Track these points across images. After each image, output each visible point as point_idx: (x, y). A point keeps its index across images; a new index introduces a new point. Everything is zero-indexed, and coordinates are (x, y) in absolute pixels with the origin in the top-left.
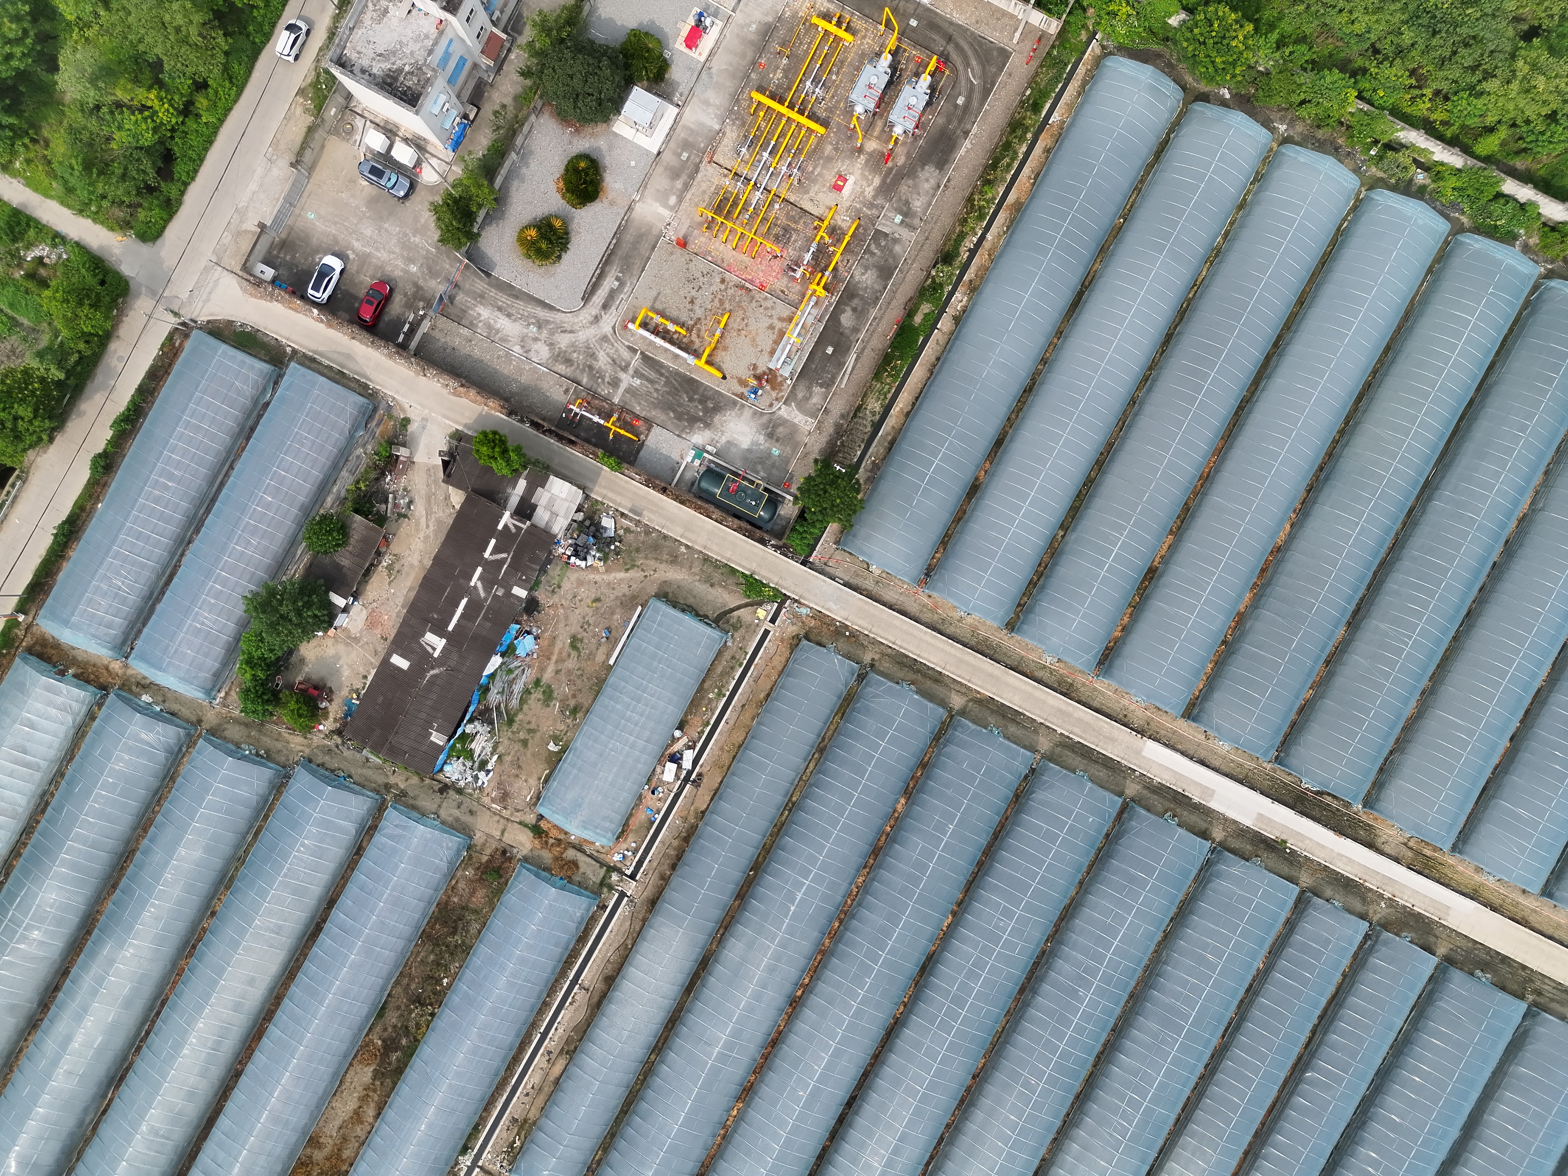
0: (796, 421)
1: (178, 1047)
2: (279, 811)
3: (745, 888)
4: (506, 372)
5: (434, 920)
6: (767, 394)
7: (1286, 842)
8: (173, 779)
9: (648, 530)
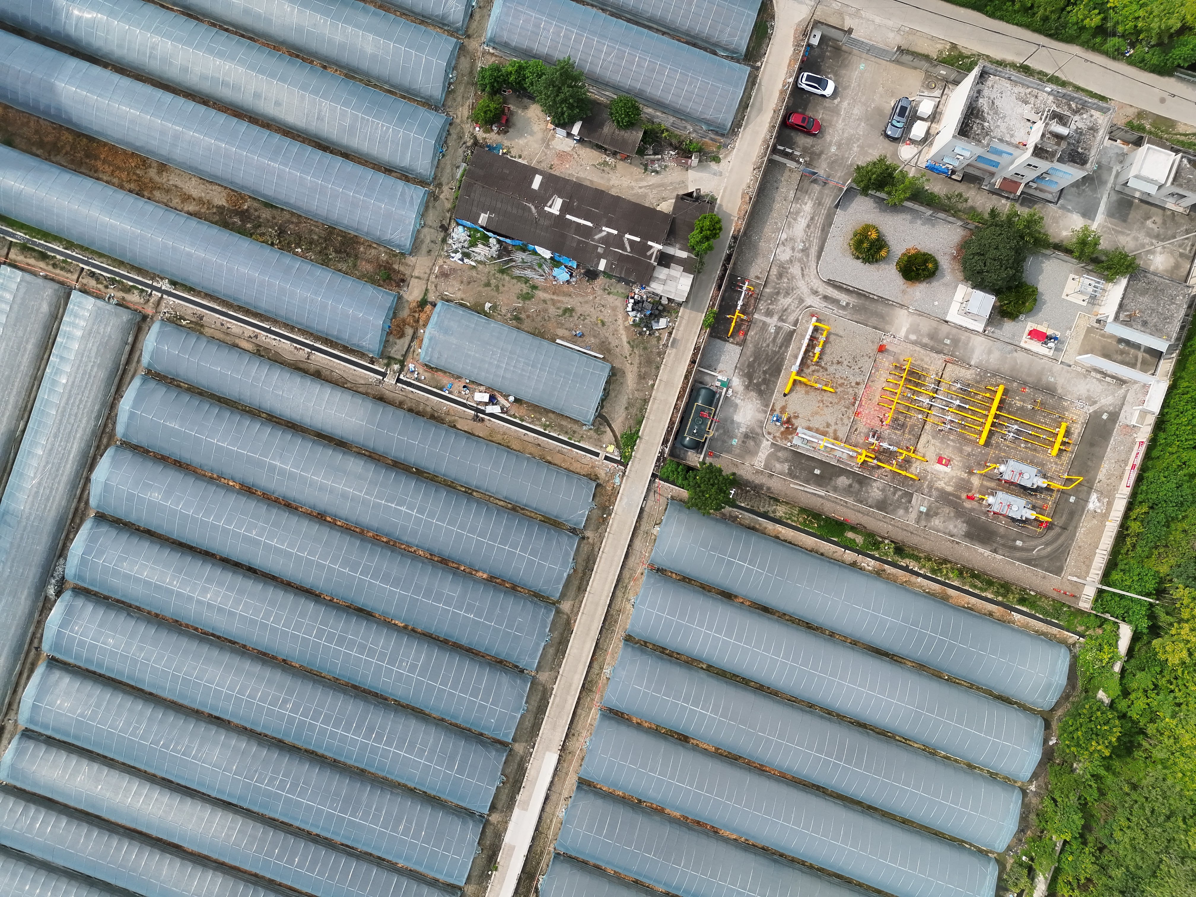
0: (760, 454)
1: (221, 55)
2: (410, 107)
3: (402, 466)
4: (766, 230)
5: (344, 235)
6: (777, 429)
7: (496, 870)
8: (422, 22)
9: (661, 354)
